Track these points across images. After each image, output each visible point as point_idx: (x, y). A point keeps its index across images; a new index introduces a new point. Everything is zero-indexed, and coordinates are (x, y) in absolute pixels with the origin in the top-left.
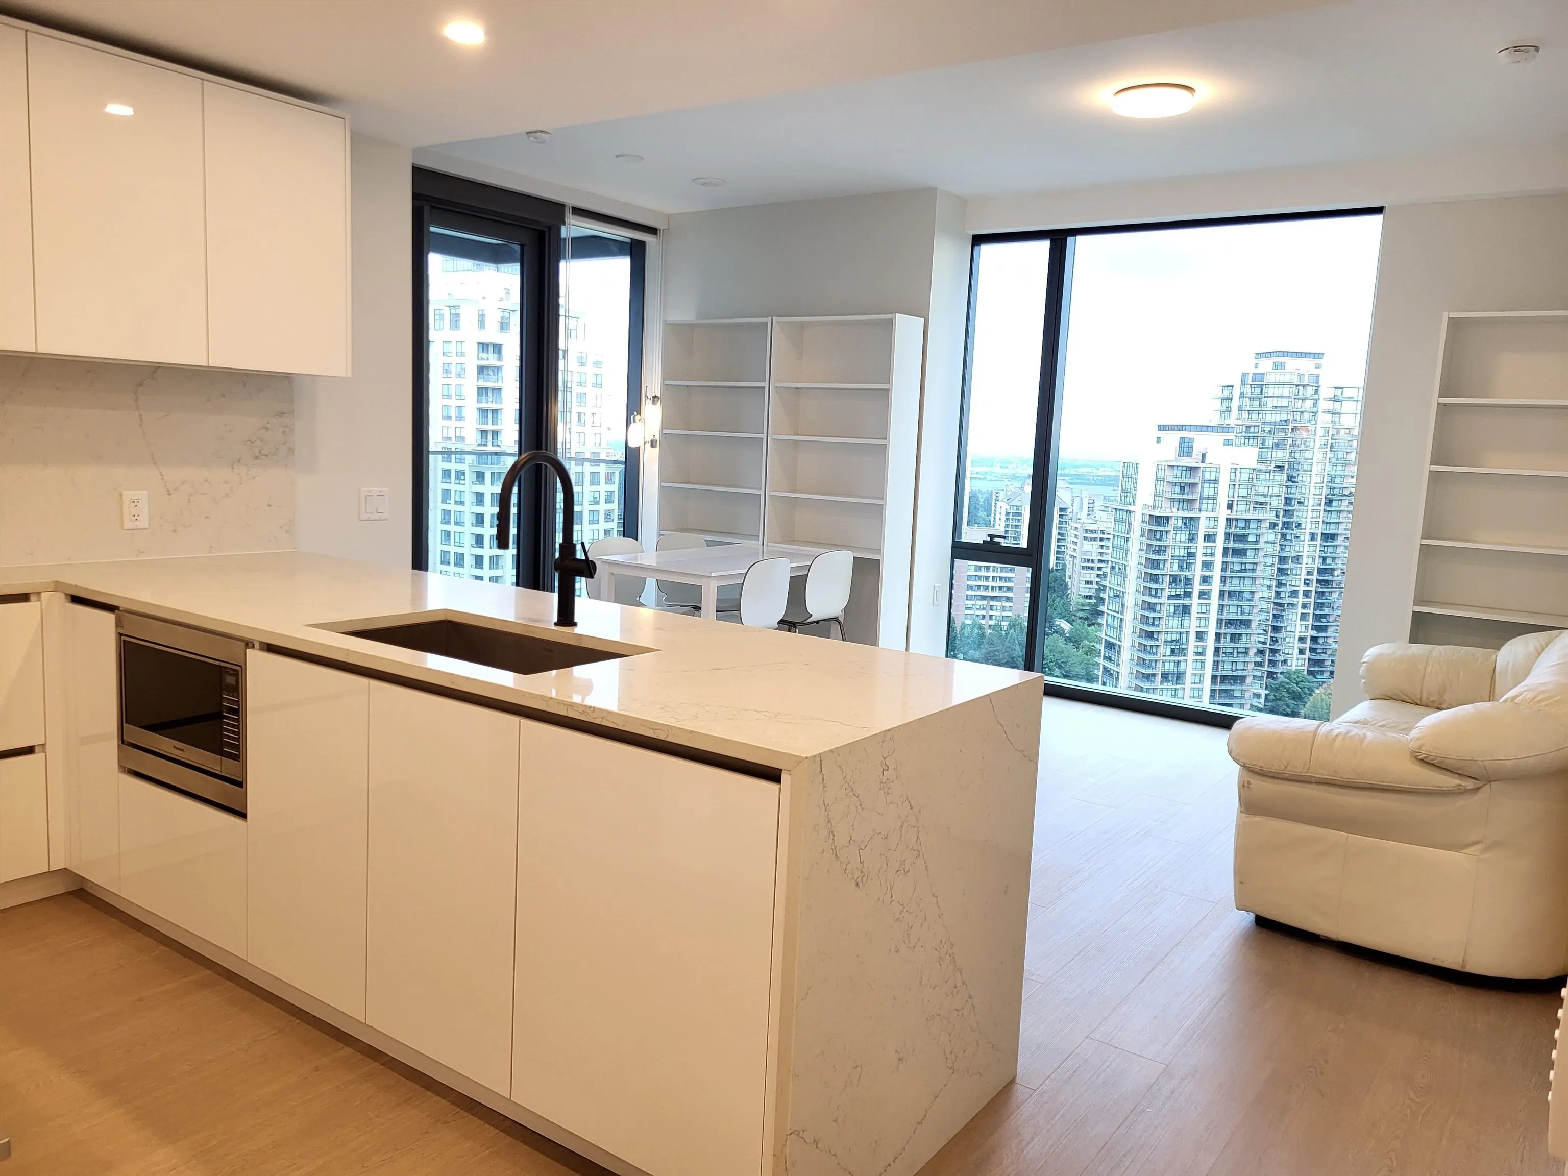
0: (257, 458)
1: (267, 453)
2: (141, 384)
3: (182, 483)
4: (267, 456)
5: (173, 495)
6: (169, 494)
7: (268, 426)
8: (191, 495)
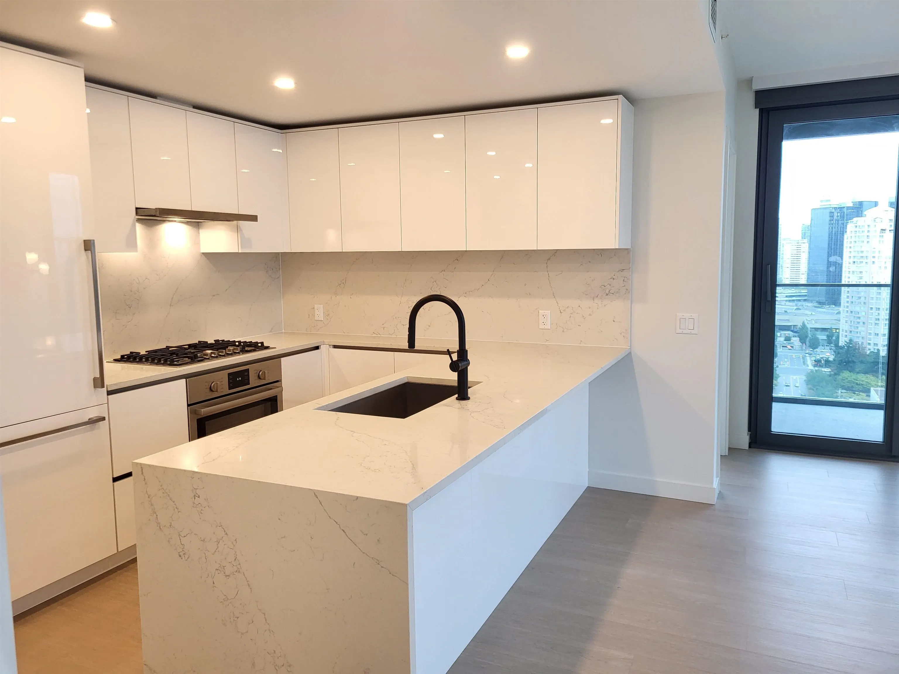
0: (607, 295)
1: (613, 292)
2: (549, 259)
3: (567, 308)
4: (613, 294)
5: (562, 313)
6: (561, 313)
7: (614, 277)
8: (571, 314)
